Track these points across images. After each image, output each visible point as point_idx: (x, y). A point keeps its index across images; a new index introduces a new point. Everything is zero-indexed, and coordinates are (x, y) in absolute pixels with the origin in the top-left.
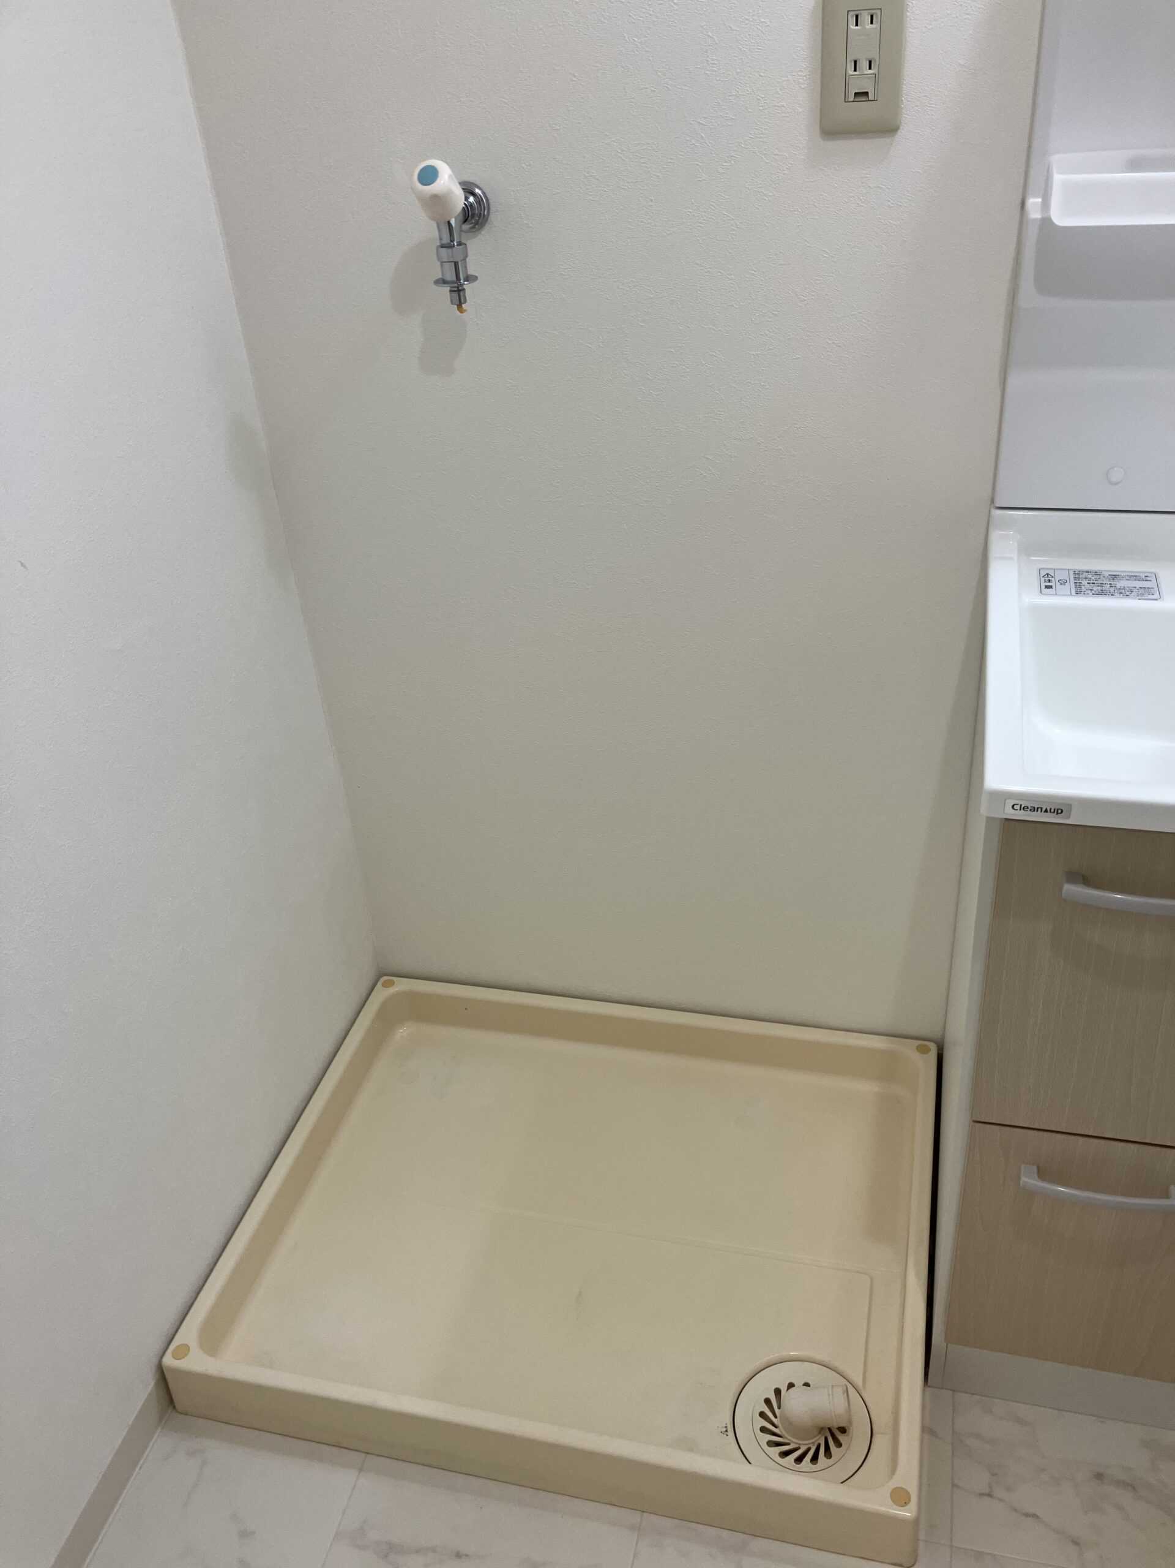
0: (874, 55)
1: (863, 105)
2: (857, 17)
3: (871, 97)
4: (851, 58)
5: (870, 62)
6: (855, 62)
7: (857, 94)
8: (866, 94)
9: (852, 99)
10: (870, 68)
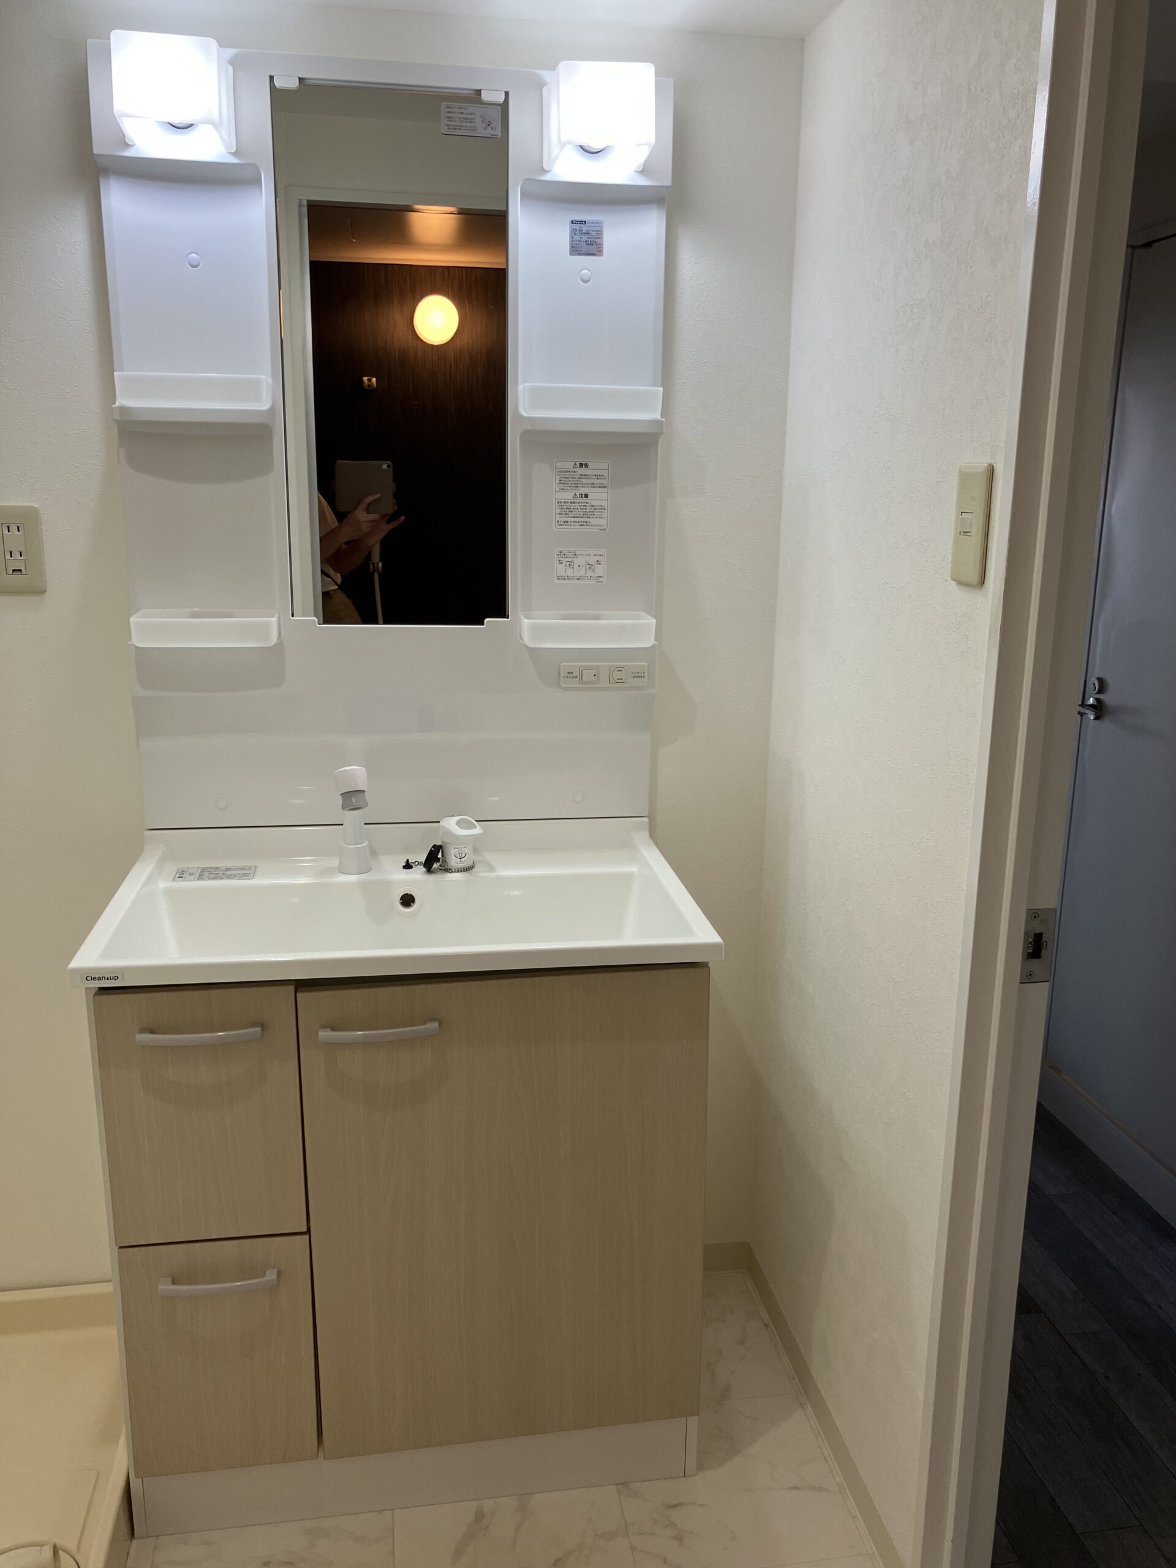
0: (23, 550)
1: (17, 576)
2: (8, 527)
3: (24, 572)
4: (8, 549)
5: (21, 553)
6: (11, 552)
7: (14, 570)
8: (20, 570)
9: (11, 572)
10: (21, 556)
